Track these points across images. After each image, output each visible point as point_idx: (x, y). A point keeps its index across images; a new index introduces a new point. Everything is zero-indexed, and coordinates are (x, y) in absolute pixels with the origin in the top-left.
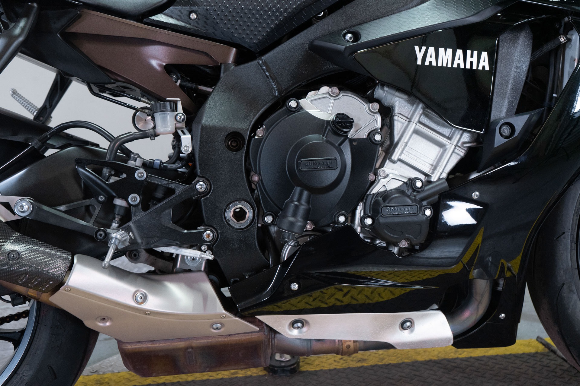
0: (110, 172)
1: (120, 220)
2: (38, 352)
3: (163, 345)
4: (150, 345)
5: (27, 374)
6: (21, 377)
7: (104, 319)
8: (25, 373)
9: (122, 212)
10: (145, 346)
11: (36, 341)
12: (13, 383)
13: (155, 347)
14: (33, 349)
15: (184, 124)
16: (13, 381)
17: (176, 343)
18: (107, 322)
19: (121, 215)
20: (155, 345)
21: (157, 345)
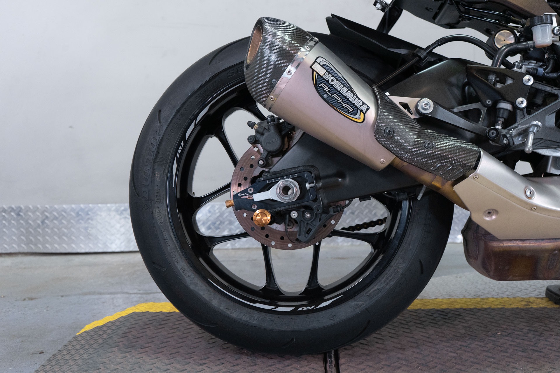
0: (495, 78)
1: (503, 123)
2: (411, 247)
3: (533, 245)
4: (520, 244)
5: (401, 267)
6: (395, 269)
7: (489, 213)
8: (399, 265)
9: (506, 115)
10: (516, 245)
11: (408, 237)
12: (387, 274)
13: (525, 246)
14: (405, 245)
15: (558, 38)
16: (387, 273)
17: (546, 244)
18: (492, 215)
19: (505, 119)
20: (526, 245)
21: (528, 244)
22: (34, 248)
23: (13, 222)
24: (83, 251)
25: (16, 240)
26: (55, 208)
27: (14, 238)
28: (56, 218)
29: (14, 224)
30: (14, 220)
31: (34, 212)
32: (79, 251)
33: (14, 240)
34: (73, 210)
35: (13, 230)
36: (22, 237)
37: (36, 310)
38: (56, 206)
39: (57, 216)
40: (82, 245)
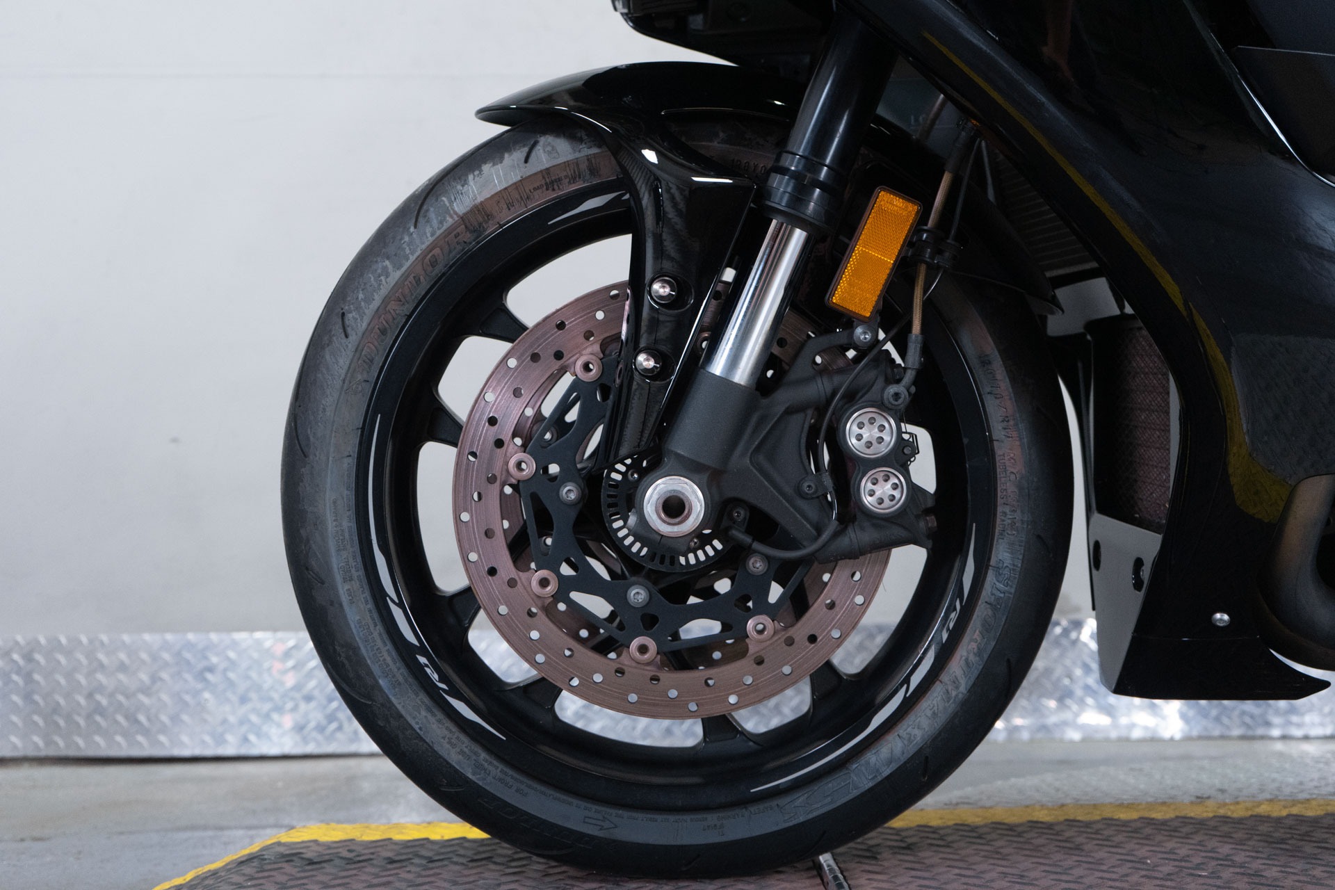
22: (61, 747)
23: (15, 677)
24: (186, 753)
25: (20, 724)
26: (123, 642)
27: (14, 718)
28: (122, 667)
29: (16, 683)
30: (18, 673)
31: (68, 653)
32: (177, 752)
33: (14, 724)
34: (166, 646)
35: (15, 698)
36: (36, 718)
37: (48, 859)
38: (126, 638)
39: (127, 661)
40: (185, 739)
